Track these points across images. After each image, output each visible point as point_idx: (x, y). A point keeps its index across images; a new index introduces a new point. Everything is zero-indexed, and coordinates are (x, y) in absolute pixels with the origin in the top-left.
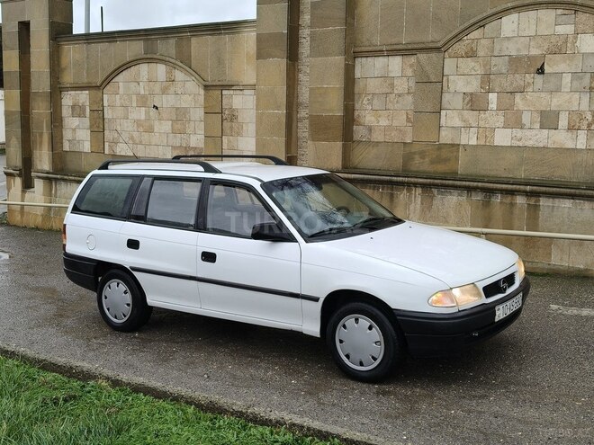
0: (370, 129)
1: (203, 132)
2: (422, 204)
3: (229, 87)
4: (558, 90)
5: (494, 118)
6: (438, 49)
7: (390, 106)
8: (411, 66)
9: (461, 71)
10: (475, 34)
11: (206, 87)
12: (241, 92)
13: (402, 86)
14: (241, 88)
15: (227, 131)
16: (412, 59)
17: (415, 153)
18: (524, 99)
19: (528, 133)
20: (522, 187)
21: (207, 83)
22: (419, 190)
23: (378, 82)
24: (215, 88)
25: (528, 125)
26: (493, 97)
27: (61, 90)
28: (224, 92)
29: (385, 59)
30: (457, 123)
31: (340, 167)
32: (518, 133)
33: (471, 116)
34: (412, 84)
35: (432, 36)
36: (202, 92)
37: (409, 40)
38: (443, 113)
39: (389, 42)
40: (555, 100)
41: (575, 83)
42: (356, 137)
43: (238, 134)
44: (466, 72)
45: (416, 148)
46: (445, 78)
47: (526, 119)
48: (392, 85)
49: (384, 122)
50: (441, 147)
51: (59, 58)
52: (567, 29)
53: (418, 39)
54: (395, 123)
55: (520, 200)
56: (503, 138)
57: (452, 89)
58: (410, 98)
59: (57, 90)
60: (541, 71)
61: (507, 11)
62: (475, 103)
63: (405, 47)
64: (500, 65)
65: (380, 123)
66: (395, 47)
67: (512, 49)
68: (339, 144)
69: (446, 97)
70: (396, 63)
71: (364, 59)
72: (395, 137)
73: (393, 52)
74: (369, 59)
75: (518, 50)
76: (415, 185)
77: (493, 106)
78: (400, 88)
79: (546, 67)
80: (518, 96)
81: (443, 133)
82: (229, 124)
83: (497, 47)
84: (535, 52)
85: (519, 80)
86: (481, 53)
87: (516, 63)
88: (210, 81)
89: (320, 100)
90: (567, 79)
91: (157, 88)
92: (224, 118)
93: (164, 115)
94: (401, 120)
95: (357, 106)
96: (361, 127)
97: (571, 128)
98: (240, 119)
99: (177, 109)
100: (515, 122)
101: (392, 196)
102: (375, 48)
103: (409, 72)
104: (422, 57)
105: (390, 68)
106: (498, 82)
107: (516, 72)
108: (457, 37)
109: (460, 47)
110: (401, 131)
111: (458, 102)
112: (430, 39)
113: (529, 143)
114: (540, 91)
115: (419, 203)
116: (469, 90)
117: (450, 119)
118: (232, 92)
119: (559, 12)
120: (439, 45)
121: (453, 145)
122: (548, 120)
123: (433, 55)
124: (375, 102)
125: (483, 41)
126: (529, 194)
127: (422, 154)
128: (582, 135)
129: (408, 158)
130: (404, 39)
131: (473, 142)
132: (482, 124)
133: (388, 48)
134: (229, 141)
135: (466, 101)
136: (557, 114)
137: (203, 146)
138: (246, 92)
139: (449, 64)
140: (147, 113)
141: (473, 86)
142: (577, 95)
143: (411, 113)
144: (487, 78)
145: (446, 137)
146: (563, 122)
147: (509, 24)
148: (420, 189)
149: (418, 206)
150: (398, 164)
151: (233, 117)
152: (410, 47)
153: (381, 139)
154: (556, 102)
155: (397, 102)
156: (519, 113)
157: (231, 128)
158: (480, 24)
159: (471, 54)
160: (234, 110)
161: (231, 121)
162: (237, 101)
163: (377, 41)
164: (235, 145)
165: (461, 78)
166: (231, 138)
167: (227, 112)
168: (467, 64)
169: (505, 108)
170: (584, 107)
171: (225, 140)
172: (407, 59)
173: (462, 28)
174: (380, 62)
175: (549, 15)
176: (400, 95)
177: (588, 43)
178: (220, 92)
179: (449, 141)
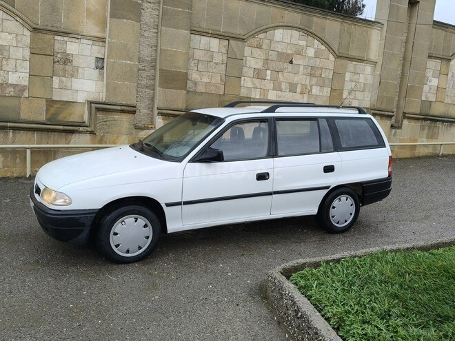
0: (196, 83)
1: (28, 71)
4: (298, 73)
5: (268, 84)
6: (242, 40)
7: (210, 70)
8: (225, 47)
9: (253, 55)
10: (262, 36)
11: (35, 30)
12: (77, 41)
13: (219, 58)
15: (59, 72)
16: (226, 43)
17: (226, 101)
18: (283, 76)
19: (283, 93)
21: (37, 26)
23: (202, 53)
24: (46, 32)
25: (284, 90)
26: (269, 72)
28: (56, 38)
29: (208, 39)
30: (250, 85)
32: (280, 93)
33: (256, 81)
34: (225, 57)
35: (239, 31)
36: (28, 33)
37: (225, 30)
38: (243, 78)
39: (212, 28)
40: (296, 78)
41: (305, 71)
43: (73, 76)
44: (256, 56)
45: (227, 98)
46: (244, 58)
47: (283, 86)
48: (212, 57)
49: (205, 80)
50: (241, 98)
52: (303, 43)
53: (231, 31)
54: (213, 81)
56: (272, 95)
57: (248, 65)
58: (223, 67)
60: (291, 62)
61: (278, 27)
62: (259, 75)
63: (224, 34)
64: (273, 55)
65: (203, 80)
67: (280, 48)
68: (184, 92)
69: (245, 69)
70: (215, 43)
72: (213, 90)
73: (216, 35)
74: (197, 36)
75: (282, 49)
77: (268, 77)
78: (217, 60)
79: (293, 60)
80: (280, 74)
81: (242, 90)
82: (62, 66)
83: (273, 46)
84: (289, 52)
85: (281, 65)
86: (264, 47)
87: (281, 56)
88: (40, 23)
89: (169, 58)
90: (302, 68)
92: (56, 60)
94: (217, 80)
96: (190, 82)
97: (302, 93)
98: (75, 63)
100: (278, 88)
102: (200, 30)
103: (224, 50)
104: (232, 42)
105: (211, 45)
106: (272, 65)
107: (280, 61)
108: (253, 36)
109: (253, 41)
110: (217, 86)
111: (251, 73)
112: (238, 32)
114: (290, 72)
116: (256, 67)
117: (247, 82)
118: (66, 39)
119: (301, 33)
120: (244, 37)
121: (248, 98)
122: (292, 88)
123: (240, 43)
124: (200, 65)
125: (266, 41)
128: (306, 96)
129: (221, 104)
130: (222, 29)
131: (258, 96)
132: (263, 87)
133: (212, 32)
134: (61, 81)
135: (255, 73)
136: (296, 84)
137: (27, 83)
138: (82, 41)
139: (247, 50)
141: (259, 65)
142: (305, 77)
143: (223, 76)
144: (266, 61)
145: (243, 93)
146: (299, 90)
147: (279, 34)
152: (227, 35)
153: (203, 90)
154: (296, 79)
155: (215, 68)
156: (280, 83)
157: (64, 70)
158: (265, 31)
159: (259, 47)
160: (69, 55)
161: (65, 63)
162: (72, 47)
163: (204, 26)
164: (69, 85)
165: (253, 60)
166: (64, 79)
167: (59, 56)
168: (257, 52)
169: (274, 80)
170: (307, 83)
171: (56, 80)
172: (222, 41)
173: (257, 30)
174: (204, 40)
175: (296, 34)
176: (217, 64)
177: (311, 52)
178: (51, 37)
179: (246, 96)
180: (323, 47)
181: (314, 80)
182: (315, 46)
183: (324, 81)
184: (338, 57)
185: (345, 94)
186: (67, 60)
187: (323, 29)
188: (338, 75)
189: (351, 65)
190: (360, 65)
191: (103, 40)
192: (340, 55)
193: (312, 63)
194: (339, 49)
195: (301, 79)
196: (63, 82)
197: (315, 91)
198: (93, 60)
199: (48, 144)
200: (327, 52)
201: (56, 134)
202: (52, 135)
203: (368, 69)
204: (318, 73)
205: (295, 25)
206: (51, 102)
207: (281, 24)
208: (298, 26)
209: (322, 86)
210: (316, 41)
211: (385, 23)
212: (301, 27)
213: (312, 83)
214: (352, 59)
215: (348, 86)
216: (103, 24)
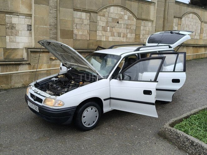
0: (76, 35)
4: (121, 28)
5: (109, 34)
7: (82, 28)
8: (88, 16)
9: (101, 20)
10: (105, 10)
12: (17, 16)
15: (9, 33)
16: (89, 14)
17: (90, 43)
18: (115, 29)
19: (116, 38)
23: (78, 20)
25: (115, 36)
26: (109, 28)
28: (7, 15)
29: (81, 13)
30: (101, 34)
32: (114, 38)
33: (104, 33)
34: (89, 22)
35: (94, 8)
38: (97, 31)
43: (16, 35)
45: (91, 41)
46: (98, 21)
47: (115, 34)
48: (83, 21)
49: (80, 33)
52: (122, 13)
53: (91, 8)
54: (84, 34)
56: (111, 39)
57: (99, 25)
58: (88, 26)
60: (118, 23)
61: (112, 6)
62: (104, 29)
63: (88, 10)
64: (110, 20)
65: (79, 33)
67: (113, 16)
68: (72, 40)
69: (98, 27)
70: (84, 15)
72: (84, 38)
73: (84, 11)
74: (75, 12)
77: (109, 30)
78: (85, 23)
79: (119, 21)
81: (97, 37)
82: (10, 30)
83: (110, 15)
84: (117, 18)
86: (106, 16)
87: (113, 19)
89: (64, 24)
90: (123, 25)
92: (7, 27)
94: (86, 33)
97: (123, 37)
98: (17, 28)
100: (113, 35)
102: (77, 8)
103: (88, 18)
104: (92, 14)
105: (82, 16)
106: (110, 24)
107: (113, 22)
108: (101, 10)
109: (101, 13)
110: (86, 36)
111: (101, 29)
113: (116, 40)
114: (118, 27)
116: (103, 25)
117: (99, 33)
118: (12, 16)
119: (122, 8)
120: (97, 11)
122: (119, 35)
123: (95, 14)
124: (78, 26)
125: (107, 13)
127: (93, 44)
128: (125, 38)
129: (89, 45)
130: (87, 8)
131: (104, 40)
132: (106, 35)
133: (83, 9)
134: (10, 38)
135: (103, 29)
136: (121, 33)
138: (20, 16)
139: (99, 18)
142: (124, 29)
143: (89, 31)
144: (107, 22)
145: (98, 38)
146: (122, 36)
147: (112, 9)
152: (90, 10)
153: (80, 38)
154: (121, 30)
155: (84, 27)
157: (12, 32)
158: (106, 8)
159: (104, 16)
160: (13, 24)
161: (12, 29)
162: (15, 20)
163: (79, 6)
164: (14, 40)
165: (102, 22)
166: (12, 37)
167: (8, 25)
168: (103, 18)
169: (111, 31)
170: (125, 32)
171: (8, 38)
172: (87, 14)
173: (102, 8)
174: (79, 13)
175: (119, 9)
176: (85, 25)
177: (126, 17)
178: (4, 15)
179: (99, 40)
180: (131, 15)
181: (128, 30)
182: (128, 14)
183: (132, 31)
184: (138, 19)
185: (141, 37)
186: (13, 27)
187: (131, 6)
188: (138, 27)
189: (143, 23)
190: (146, 22)
191: (30, 16)
192: (139, 18)
193: (127, 22)
194: (138, 15)
195: (123, 30)
196: (11, 38)
197: (129, 35)
198: (26, 26)
199: (7, 72)
200: (133, 17)
201: (11, 66)
202: (9, 67)
203: (150, 24)
204: (129, 27)
205: (119, 5)
206: (6, 50)
207: (113, 4)
208: (120, 5)
209: (132, 33)
210: (128, 12)
211: (156, 2)
212: (121, 5)
213: (127, 32)
214: (143, 20)
215: (142, 32)
216: (30, 7)
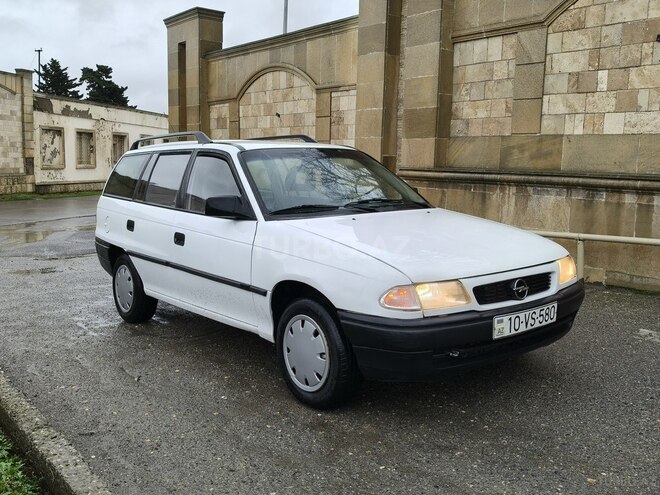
0: (467, 123)
2: (516, 205)
3: (336, 88)
5: (604, 102)
6: (540, 24)
7: (489, 95)
8: (512, 47)
9: (566, 47)
10: (584, 1)
11: (318, 91)
12: (346, 93)
13: (501, 71)
14: (347, 88)
15: (334, 134)
16: (513, 39)
17: (513, 148)
18: (641, 74)
19: (645, 117)
20: (631, 183)
21: (319, 87)
22: (513, 190)
23: (476, 69)
24: (326, 90)
25: (645, 107)
26: (603, 75)
27: (210, 104)
28: (334, 94)
29: (484, 42)
30: (561, 109)
31: (432, 165)
32: (633, 117)
33: (577, 100)
34: (512, 67)
35: (534, 10)
36: (315, 96)
37: (509, 17)
38: (546, 98)
39: (489, 22)
42: (454, 133)
43: (344, 136)
44: (572, 48)
45: (515, 141)
46: (548, 58)
47: (643, 99)
48: (491, 72)
49: (482, 114)
50: (542, 139)
51: (208, 74)
53: (519, 15)
54: (494, 114)
55: (629, 199)
56: (614, 125)
57: (556, 70)
58: (510, 84)
59: (205, 104)
62: (581, 84)
64: (613, 34)
65: (478, 116)
66: (495, 27)
68: (432, 140)
69: (550, 80)
70: (496, 43)
71: (463, 45)
72: (493, 130)
73: (493, 33)
74: (468, 43)
75: (635, 14)
76: (509, 183)
77: (603, 86)
78: (500, 74)
80: (633, 72)
81: (545, 123)
82: (336, 127)
83: (609, 13)
84: (655, 14)
85: (634, 52)
86: (590, 23)
87: (632, 30)
88: (322, 82)
89: (415, 92)
91: (279, 95)
92: (332, 121)
93: (285, 123)
94: (500, 110)
95: (455, 98)
96: (459, 122)
98: (345, 121)
99: (295, 115)
100: (629, 104)
101: (484, 197)
102: (473, 31)
103: (510, 55)
104: (523, 35)
105: (489, 51)
106: (611, 57)
107: (632, 42)
108: (562, 8)
109: (565, 19)
110: (499, 122)
111: (562, 84)
112: (533, 13)
113: (646, 130)
115: (513, 204)
116: (575, 69)
117: (553, 105)
118: (339, 94)
120: (542, 18)
121: (555, 136)
123: (536, 33)
124: (474, 91)
125: (593, 9)
126: (641, 192)
127: (522, 148)
129: (506, 153)
130: (506, 17)
131: (579, 131)
132: (590, 109)
133: (488, 28)
135: (571, 83)
138: (350, 92)
139: (554, 41)
140: (272, 121)
141: (580, 64)
143: (510, 101)
144: (596, 53)
145: (548, 127)
148: (515, 188)
149: (512, 208)
150: (494, 161)
151: (340, 120)
152: (510, 24)
153: (478, 133)
155: (497, 90)
156: (634, 93)
157: (338, 131)
159: (580, 26)
160: (341, 112)
161: (338, 123)
162: (344, 102)
163: (477, 22)
165: (565, 56)
167: (334, 115)
168: (574, 39)
169: (616, 88)
172: (507, 39)
174: (480, 46)
176: (499, 82)
178: (329, 95)
179: (552, 132)
